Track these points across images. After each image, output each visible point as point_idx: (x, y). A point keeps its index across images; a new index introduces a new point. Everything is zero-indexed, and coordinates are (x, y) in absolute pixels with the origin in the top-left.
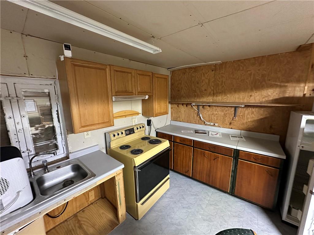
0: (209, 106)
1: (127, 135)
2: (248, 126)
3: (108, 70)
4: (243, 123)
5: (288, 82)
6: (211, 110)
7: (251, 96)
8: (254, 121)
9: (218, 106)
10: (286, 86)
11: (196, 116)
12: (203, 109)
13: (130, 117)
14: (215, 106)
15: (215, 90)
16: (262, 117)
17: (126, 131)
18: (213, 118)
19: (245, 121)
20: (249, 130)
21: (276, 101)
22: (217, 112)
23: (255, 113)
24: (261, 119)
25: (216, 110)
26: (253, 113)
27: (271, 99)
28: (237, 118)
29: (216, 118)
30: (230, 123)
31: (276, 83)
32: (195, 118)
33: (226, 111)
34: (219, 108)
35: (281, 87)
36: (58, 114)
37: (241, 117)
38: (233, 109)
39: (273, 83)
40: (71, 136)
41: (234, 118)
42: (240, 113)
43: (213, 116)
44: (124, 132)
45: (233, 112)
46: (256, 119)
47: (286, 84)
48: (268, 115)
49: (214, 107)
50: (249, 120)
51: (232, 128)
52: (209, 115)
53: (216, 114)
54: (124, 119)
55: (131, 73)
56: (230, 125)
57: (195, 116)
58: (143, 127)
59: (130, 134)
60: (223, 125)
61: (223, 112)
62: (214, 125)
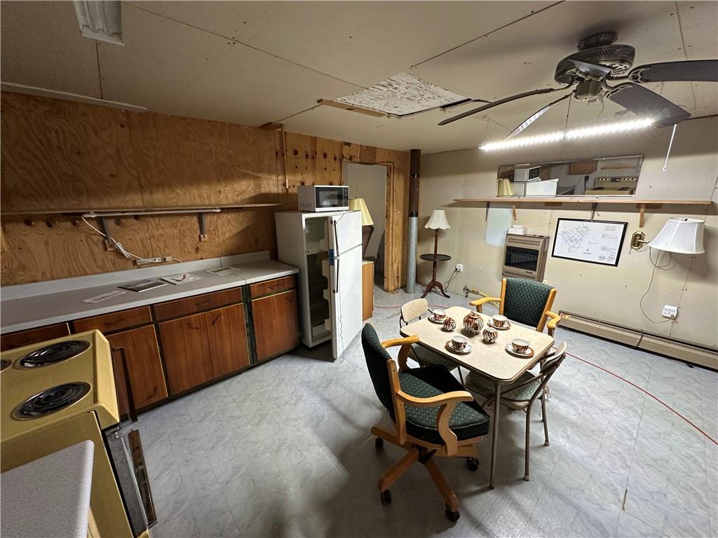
0: (136, 217)
2: (228, 246)
4: (218, 243)
5: (260, 171)
6: (146, 227)
8: (234, 236)
9: (159, 216)
10: (259, 178)
11: (102, 250)
12: (118, 227)
14: (152, 216)
15: (142, 178)
16: (242, 227)
18: (155, 246)
19: (221, 239)
20: (230, 253)
22: (161, 231)
23: (232, 222)
24: (243, 231)
25: (157, 225)
27: (247, 196)
28: (206, 236)
29: (162, 245)
30: (197, 249)
31: (248, 172)
32: (99, 257)
33: (182, 225)
34: (164, 220)
35: (254, 178)
37: (212, 232)
38: (195, 219)
39: (244, 171)
41: (202, 236)
42: (211, 227)
43: (153, 240)
45: (197, 225)
46: (235, 231)
47: (259, 175)
48: (250, 224)
49: (151, 220)
50: (227, 236)
51: (202, 259)
52: (142, 241)
53: (161, 235)
56: (198, 252)
57: (98, 250)
60: (183, 257)
61: (176, 228)
62: (164, 261)
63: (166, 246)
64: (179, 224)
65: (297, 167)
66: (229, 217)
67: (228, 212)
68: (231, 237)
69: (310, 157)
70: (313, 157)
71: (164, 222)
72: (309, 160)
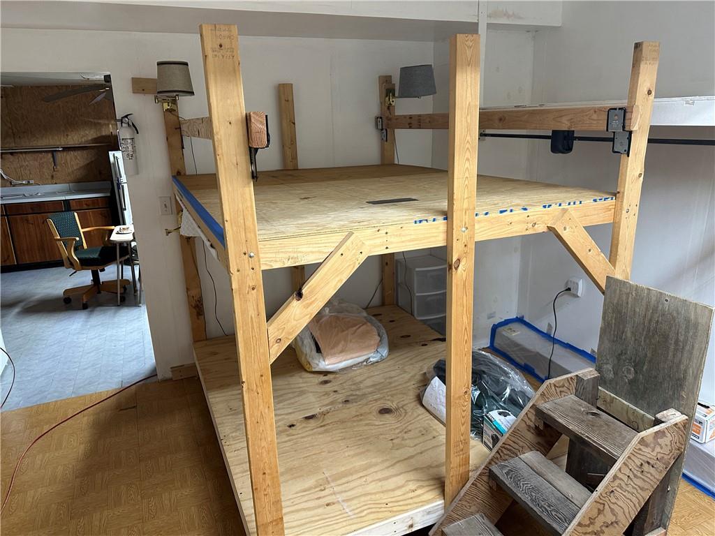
0: (12, 154)
2: (76, 176)
4: (68, 173)
7: (67, 135)
8: (81, 168)
9: (25, 153)
10: (100, 124)
14: (21, 153)
15: (14, 129)
16: (88, 162)
18: (23, 173)
19: (70, 170)
21: (95, 140)
22: (27, 163)
23: (78, 157)
24: (88, 164)
25: (25, 159)
26: (76, 158)
27: (90, 138)
28: (58, 167)
29: (28, 172)
30: (52, 177)
31: (90, 120)
33: (41, 159)
34: (29, 155)
35: (96, 125)
37: (63, 165)
38: (50, 155)
39: (86, 119)
41: (55, 167)
42: (62, 160)
43: (22, 169)
45: (52, 159)
46: (82, 165)
47: (100, 121)
48: (93, 159)
49: (21, 155)
50: (75, 168)
51: (56, 184)
52: (15, 169)
53: (27, 165)
56: (53, 179)
60: (42, 181)
61: (37, 161)
62: (29, 184)
63: (30, 173)
64: (39, 158)
66: (76, 154)
67: (75, 150)
68: (79, 169)
71: (29, 157)
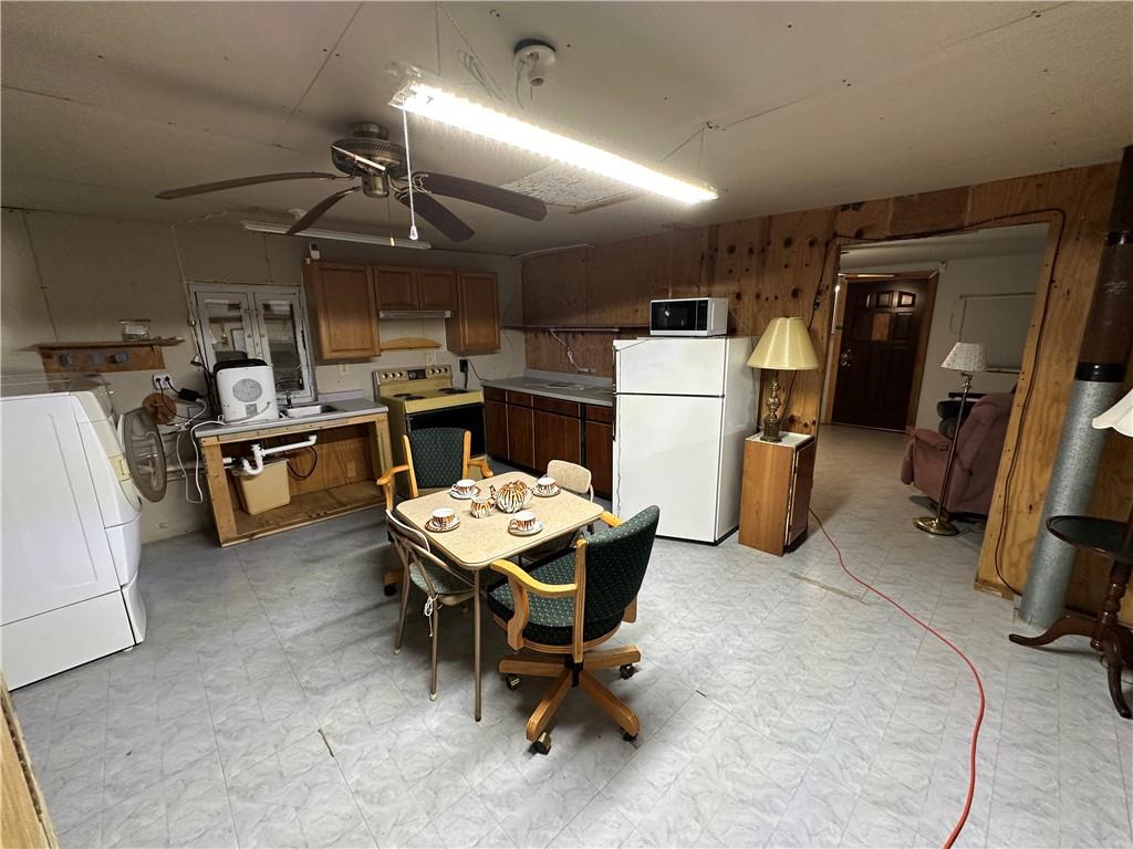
1: (410, 379)
3: (369, 272)
6: (586, 341)
11: (565, 356)
12: (573, 339)
13: (422, 352)
14: (589, 332)
15: (588, 303)
17: (409, 372)
22: (593, 346)
25: (592, 341)
32: (563, 360)
36: (303, 336)
40: (320, 369)
44: (405, 373)
53: (592, 349)
54: (408, 352)
55: (409, 274)
57: (563, 355)
58: (446, 370)
59: (417, 378)
65: (731, 271)
69: (755, 251)
70: (763, 251)
72: (755, 257)
